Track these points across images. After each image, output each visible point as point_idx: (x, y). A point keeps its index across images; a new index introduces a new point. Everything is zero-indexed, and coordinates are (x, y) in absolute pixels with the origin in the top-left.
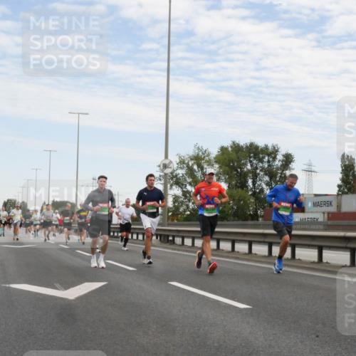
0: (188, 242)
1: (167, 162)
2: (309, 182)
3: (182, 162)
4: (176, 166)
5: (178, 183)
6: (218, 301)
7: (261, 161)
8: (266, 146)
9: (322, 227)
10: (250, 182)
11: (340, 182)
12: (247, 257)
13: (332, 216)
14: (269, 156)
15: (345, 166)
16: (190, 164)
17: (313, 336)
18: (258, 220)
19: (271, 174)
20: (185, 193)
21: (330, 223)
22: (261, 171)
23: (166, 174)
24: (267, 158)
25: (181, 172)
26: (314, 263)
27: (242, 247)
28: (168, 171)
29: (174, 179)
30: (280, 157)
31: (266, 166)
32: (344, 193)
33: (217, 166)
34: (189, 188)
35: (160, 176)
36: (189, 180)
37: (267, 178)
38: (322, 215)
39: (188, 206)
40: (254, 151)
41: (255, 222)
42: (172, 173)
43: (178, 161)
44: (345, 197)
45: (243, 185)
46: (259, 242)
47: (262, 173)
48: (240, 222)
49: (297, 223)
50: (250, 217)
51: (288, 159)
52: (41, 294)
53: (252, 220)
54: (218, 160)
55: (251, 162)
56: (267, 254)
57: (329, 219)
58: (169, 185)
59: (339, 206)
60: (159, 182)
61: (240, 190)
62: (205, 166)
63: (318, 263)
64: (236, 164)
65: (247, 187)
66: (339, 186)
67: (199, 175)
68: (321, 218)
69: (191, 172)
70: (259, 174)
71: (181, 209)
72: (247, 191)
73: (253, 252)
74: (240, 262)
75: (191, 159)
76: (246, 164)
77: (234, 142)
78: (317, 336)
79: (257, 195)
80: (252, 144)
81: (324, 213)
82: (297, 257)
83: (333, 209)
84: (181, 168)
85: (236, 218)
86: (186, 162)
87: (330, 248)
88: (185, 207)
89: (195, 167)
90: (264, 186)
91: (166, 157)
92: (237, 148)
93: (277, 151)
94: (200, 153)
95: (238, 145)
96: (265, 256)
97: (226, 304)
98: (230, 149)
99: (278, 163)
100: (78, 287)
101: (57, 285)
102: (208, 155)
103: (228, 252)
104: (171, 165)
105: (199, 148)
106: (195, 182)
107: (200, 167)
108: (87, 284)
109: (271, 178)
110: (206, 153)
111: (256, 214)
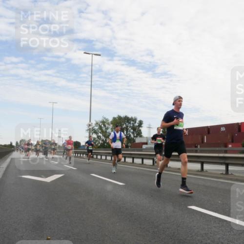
0: (99, 157)
1: (90, 123)
2: (150, 132)
3: (97, 123)
4: (94, 125)
5: (95, 132)
6: (111, 182)
7: (130, 123)
10: (125, 132)
12: (124, 163)
14: (133, 121)
18: (128, 148)
19: (134, 128)
20: (99, 137)
22: (130, 127)
23: (90, 129)
24: (132, 122)
25: (96, 128)
26: (151, 165)
28: (91, 127)
30: (137, 122)
31: (132, 125)
33: (112, 125)
34: (100, 134)
35: (88, 129)
36: (100, 131)
37: (132, 131)
39: (99, 142)
40: (127, 119)
42: (93, 128)
43: (95, 123)
46: (129, 157)
47: (130, 129)
49: (144, 149)
51: (141, 123)
52: (35, 180)
54: (112, 123)
55: (125, 124)
58: (91, 133)
62: (107, 125)
67: (104, 129)
69: (100, 128)
71: (97, 143)
73: (126, 161)
75: (101, 122)
76: (123, 125)
77: (119, 116)
79: (128, 137)
80: (126, 116)
82: (144, 163)
84: (96, 126)
88: (98, 142)
89: (103, 126)
90: (131, 133)
91: (90, 121)
92: (120, 118)
93: (136, 119)
94: (105, 120)
96: (131, 163)
97: (114, 183)
98: (117, 118)
99: (137, 124)
101: (43, 176)
104: (92, 125)
105: (104, 118)
106: (102, 132)
107: (105, 126)
108: (55, 175)
109: (134, 130)
110: (107, 120)
111: (128, 145)
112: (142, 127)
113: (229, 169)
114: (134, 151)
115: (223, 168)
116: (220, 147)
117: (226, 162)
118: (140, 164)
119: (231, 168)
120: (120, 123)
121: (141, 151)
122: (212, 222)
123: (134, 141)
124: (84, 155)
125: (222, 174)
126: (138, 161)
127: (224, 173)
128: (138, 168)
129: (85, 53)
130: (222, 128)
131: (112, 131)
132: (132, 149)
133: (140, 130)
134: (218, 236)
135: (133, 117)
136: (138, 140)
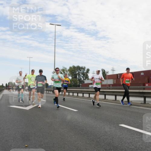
6: (69, 109)
7: (81, 71)
10: (78, 76)
15: (103, 72)
16: (61, 72)
18: (80, 87)
22: (81, 73)
24: (82, 70)
30: (86, 70)
31: (82, 72)
33: (69, 72)
37: (82, 75)
40: (79, 68)
45: (76, 77)
46: (80, 93)
47: (81, 74)
49: (90, 88)
51: (88, 70)
53: (78, 87)
54: (69, 70)
55: (78, 71)
56: (82, 96)
62: (65, 72)
65: (77, 78)
73: (79, 95)
75: (62, 70)
76: (76, 72)
77: (73, 66)
78: (95, 118)
79: (80, 80)
80: (78, 66)
82: (90, 97)
89: (63, 72)
90: (82, 78)
92: (74, 67)
93: (85, 68)
94: (64, 69)
95: (74, 66)
96: (82, 97)
97: (71, 110)
99: (85, 71)
100: (30, 106)
101: (24, 106)
103: (72, 96)
105: (64, 67)
107: (64, 72)
109: (83, 75)
110: (66, 69)
111: (80, 85)
112: (89, 73)
113: (146, 100)
114: (84, 89)
115: (142, 99)
116: (141, 86)
117: (144, 95)
118: (88, 97)
119: (147, 99)
120: (75, 71)
121: (88, 89)
122: (135, 135)
123: (84, 82)
124: (51, 92)
125: (142, 103)
126: (86, 95)
127: (143, 103)
128: (86, 100)
129: (50, 24)
130: (141, 73)
131: (69, 76)
132: (83, 87)
133: (88, 75)
134: (139, 144)
135: (83, 67)
136: (86, 82)
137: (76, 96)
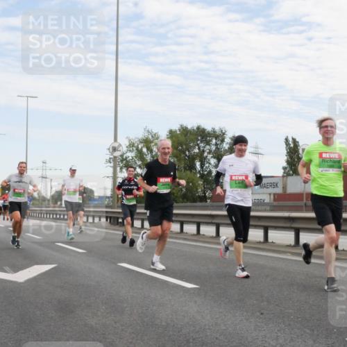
1: (116, 145)
3: (131, 145)
4: (125, 149)
5: (128, 166)
6: (166, 281)
7: (208, 143)
8: (214, 129)
9: (268, 208)
10: (198, 164)
11: (285, 164)
12: (196, 238)
13: (278, 197)
14: (216, 137)
15: (290, 148)
16: (140, 147)
17: (258, 314)
18: (206, 202)
21: (275, 203)
22: (209, 153)
23: (115, 157)
24: (214, 141)
25: (130, 155)
26: (260, 242)
27: (190, 229)
28: (117, 154)
29: (124, 162)
30: (228, 140)
31: (213, 148)
32: (288, 175)
34: (139, 170)
35: (110, 158)
36: (139, 163)
38: (269, 196)
40: (202, 134)
41: (203, 204)
42: (122, 156)
43: (128, 144)
44: (290, 178)
45: (192, 167)
47: (210, 156)
48: (189, 204)
50: (198, 199)
53: (201, 201)
57: (275, 200)
58: (118, 168)
59: (284, 188)
60: (109, 164)
61: (188, 172)
62: (154, 149)
63: (264, 243)
64: (184, 147)
65: (195, 169)
66: (284, 168)
67: (148, 157)
68: (267, 199)
69: (140, 152)
70: (207, 157)
72: (195, 173)
73: (201, 232)
74: (188, 243)
75: (141, 142)
76: (194, 148)
78: (262, 314)
79: (205, 177)
80: (199, 128)
81: (270, 194)
83: (279, 190)
84: (130, 151)
85: (185, 200)
86: (136, 145)
87: (276, 228)
89: (145, 150)
90: (212, 169)
91: (116, 140)
92: (185, 131)
93: (224, 134)
94: (150, 137)
95: (187, 128)
96: (212, 237)
97: (175, 284)
98: (178, 132)
99: (225, 146)
100: (28, 270)
101: (7, 268)
102: (157, 139)
103: (178, 233)
104: (120, 148)
105: (148, 131)
107: (149, 149)
108: (36, 267)
110: (156, 137)
111: (205, 196)
120: (187, 144)
132: (215, 204)
135: (217, 129)
137: (194, 235)
